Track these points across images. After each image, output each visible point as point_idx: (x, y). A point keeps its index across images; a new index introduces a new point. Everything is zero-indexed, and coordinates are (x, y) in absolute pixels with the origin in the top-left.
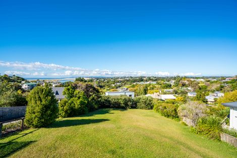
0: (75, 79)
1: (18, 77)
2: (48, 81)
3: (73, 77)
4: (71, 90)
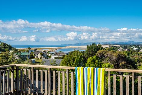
0: (86, 47)
1: (5, 44)
2: (42, 51)
3: (80, 44)
4: (97, 61)
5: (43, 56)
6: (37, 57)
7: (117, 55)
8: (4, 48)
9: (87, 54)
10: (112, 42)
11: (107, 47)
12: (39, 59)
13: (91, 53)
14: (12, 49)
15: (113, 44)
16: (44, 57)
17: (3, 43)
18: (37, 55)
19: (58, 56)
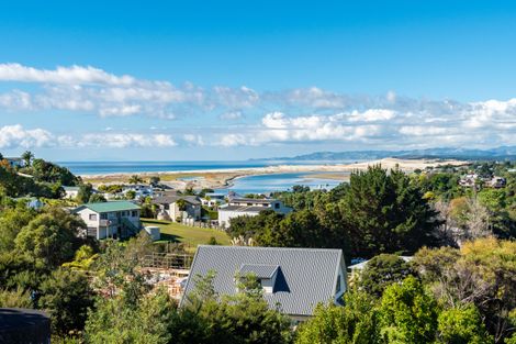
5: (185, 214)
6: (167, 217)
7: (493, 274)
8: (46, 179)
9: (352, 206)
10: (436, 149)
11: (418, 171)
12: (174, 221)
13: (365, 202)
14: (73, 185)
15: (443, 158)
16: (191, 214)
17: (41, 161)
18: (167, 207)
19: (241, 214)
